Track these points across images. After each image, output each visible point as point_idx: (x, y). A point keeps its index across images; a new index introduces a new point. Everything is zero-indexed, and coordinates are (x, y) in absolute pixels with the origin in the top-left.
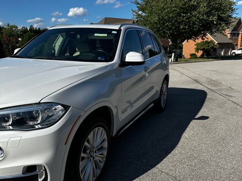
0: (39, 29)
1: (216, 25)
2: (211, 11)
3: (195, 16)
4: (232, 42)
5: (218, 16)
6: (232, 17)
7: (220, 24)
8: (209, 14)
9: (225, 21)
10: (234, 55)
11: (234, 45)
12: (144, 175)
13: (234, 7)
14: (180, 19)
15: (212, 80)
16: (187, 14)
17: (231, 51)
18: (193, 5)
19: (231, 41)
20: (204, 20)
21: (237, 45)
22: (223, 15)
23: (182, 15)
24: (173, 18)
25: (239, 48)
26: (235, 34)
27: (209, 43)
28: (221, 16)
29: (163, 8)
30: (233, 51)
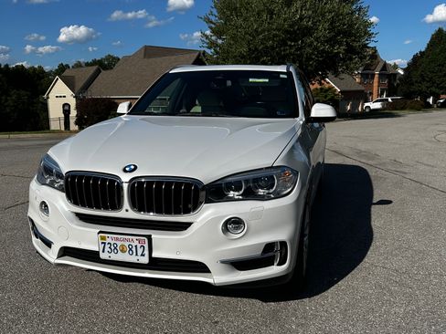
0: (7, 66)
1: (344, 60)
2: (335, 36)
3: (310, 45)
4: (363, 88)
5: (348, 44)
6: (368, 47)
7: (351, 59)
8: (332, 41)
9: (358, 53)
10: (367, 110)
11: (366, 94)
12: (356, 270)
13: (371, 30)
14: (284, 50)
15: (361, 152)
16: (297, 41)
17: (363, 105)
18: (306, 27)
19: (361, 88)
20: (325, 52)
21: (371, 94)
22: (355, 44)
23: (289, 43)
24: (272, 48)
25: (375, 99)
26: (367, 74)
27: (327, 91)
28: (352, 46)
29: (256, 30)
30: (366, 104)
